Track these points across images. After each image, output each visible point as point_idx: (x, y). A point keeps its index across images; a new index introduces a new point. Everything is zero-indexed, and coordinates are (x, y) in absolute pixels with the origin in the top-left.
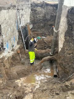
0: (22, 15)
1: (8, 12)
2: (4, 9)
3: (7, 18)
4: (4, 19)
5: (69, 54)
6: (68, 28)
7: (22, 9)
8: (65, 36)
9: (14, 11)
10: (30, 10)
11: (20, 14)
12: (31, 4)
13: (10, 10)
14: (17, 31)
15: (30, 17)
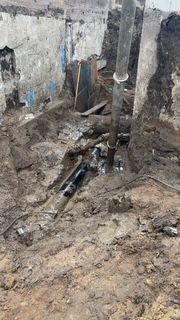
0: (80, 35)
1: (38, 23)
2: (26, 12)
3: (35, 37)
4: (25, 36)
5: (149, 131)
6: (158, 69)
7: (82, 22)
8: (149, 88)
9: (55, 21)
10: (104, 27)
11: (75, 31)
12: (110, 13)
13: (44, 18)
14: (60, 68)
15: (104, 43)
